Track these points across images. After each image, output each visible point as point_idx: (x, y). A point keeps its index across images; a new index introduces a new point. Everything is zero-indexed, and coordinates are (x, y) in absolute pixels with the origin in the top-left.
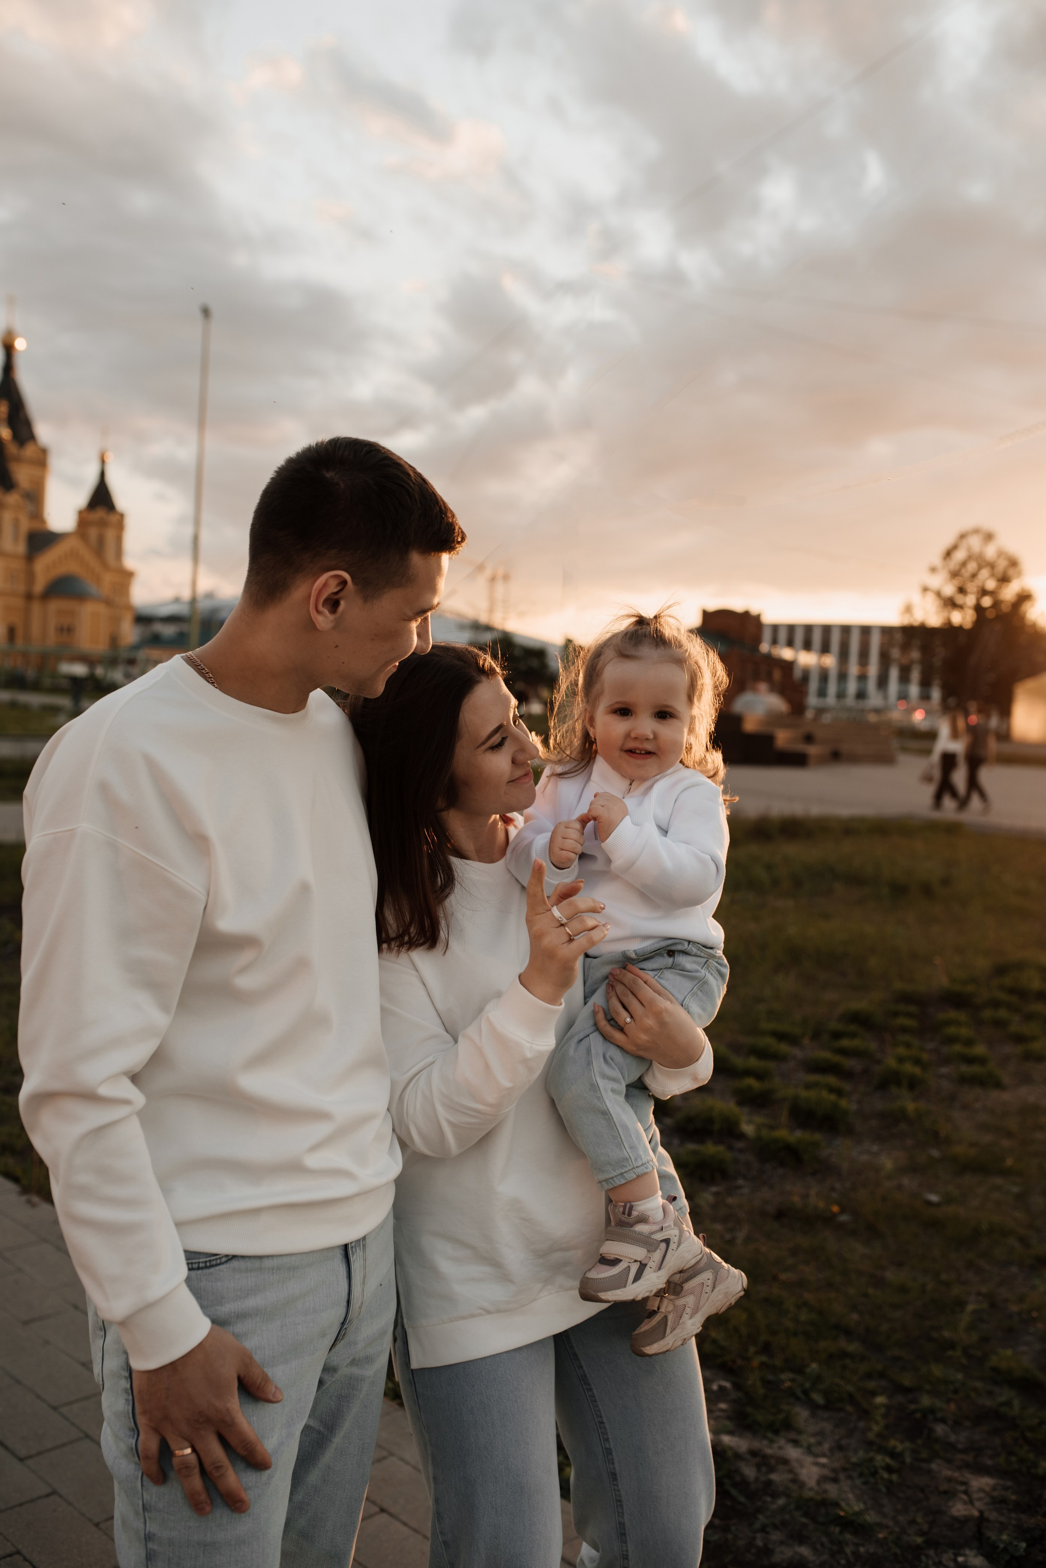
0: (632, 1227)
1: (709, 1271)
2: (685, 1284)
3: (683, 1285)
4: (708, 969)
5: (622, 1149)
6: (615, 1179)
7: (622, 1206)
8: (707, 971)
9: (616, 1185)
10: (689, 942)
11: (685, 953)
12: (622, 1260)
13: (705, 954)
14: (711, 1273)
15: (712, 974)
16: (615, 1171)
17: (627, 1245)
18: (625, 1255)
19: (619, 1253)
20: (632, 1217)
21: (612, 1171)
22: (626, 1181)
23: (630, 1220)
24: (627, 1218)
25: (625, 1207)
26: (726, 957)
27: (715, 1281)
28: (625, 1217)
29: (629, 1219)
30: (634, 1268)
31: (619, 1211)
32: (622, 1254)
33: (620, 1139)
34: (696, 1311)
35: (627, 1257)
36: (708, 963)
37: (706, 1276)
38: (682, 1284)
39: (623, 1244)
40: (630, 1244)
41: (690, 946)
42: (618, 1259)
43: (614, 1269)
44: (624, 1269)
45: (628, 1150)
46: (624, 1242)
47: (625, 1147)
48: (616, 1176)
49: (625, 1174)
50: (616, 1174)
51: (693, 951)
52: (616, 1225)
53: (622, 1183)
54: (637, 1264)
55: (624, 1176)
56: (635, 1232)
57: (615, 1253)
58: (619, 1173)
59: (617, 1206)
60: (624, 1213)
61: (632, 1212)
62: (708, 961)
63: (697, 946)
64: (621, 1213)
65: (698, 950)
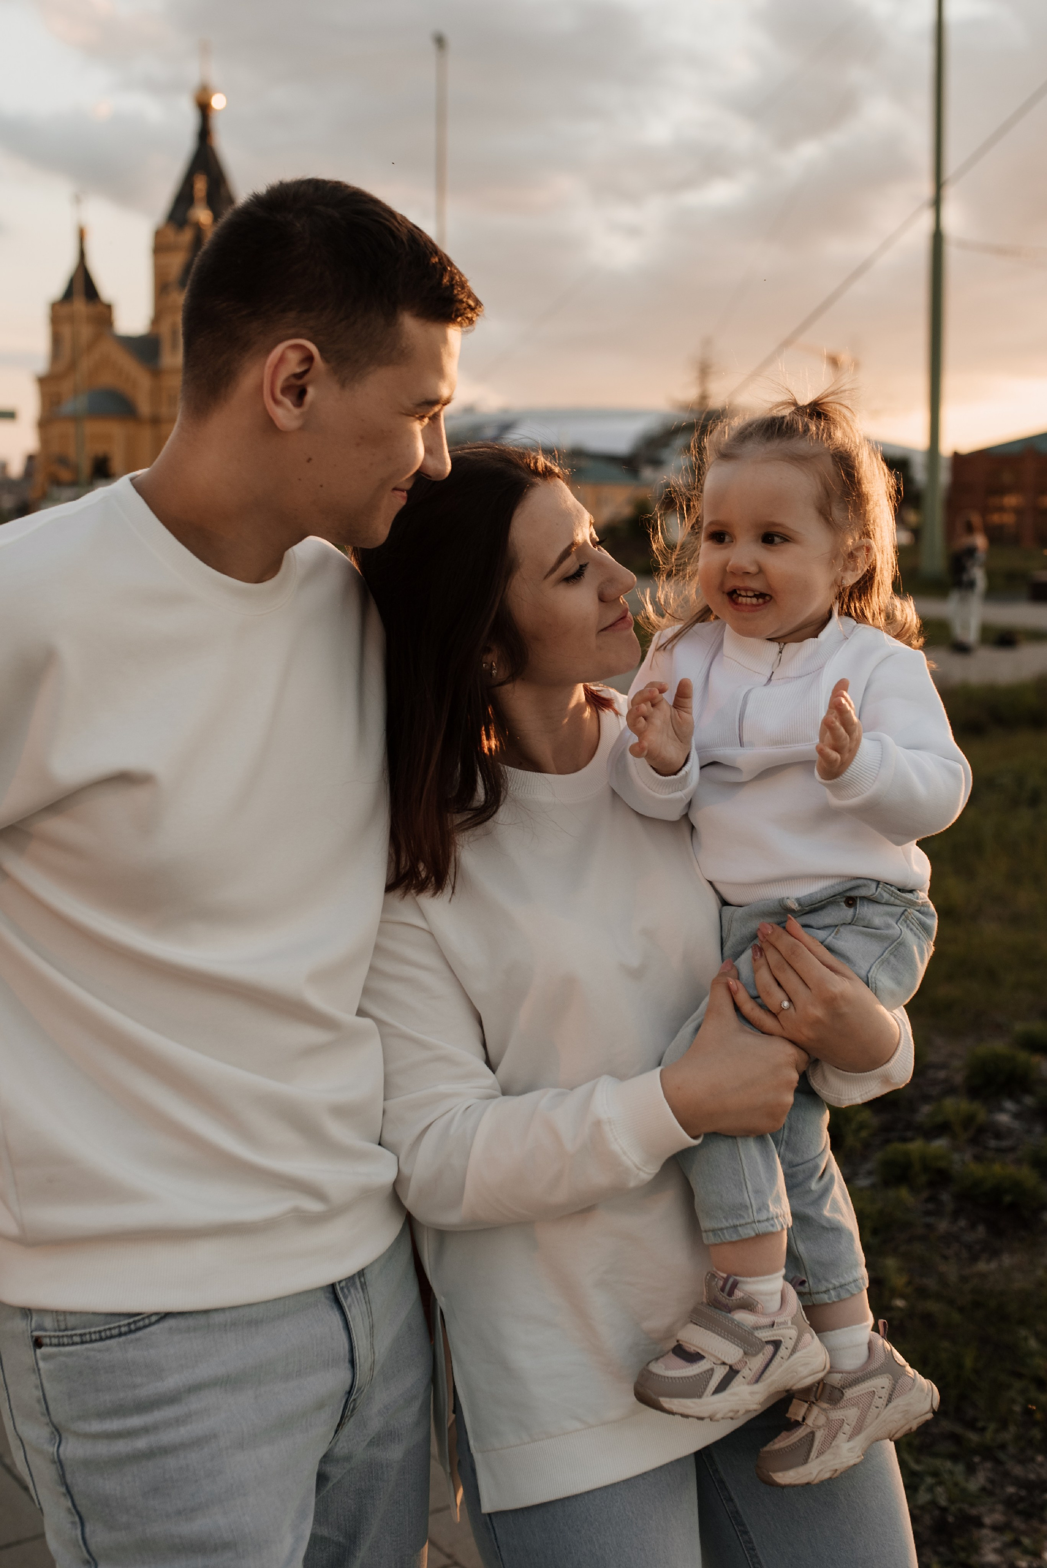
0: (731, 1313)
1: (885, 1375)
2: (847, 1390)
3: (844, 1391)
4: (906, 922)
5: (743, 1190)
6: (725, 1231)
7: (722, 1277)
8: (905, 925)
10: (878, 882)
11: (872, 901)
12: (706, 1358)
13: (901, 901)
14: (888, 1380)
15: (911, 930)
16: (727, 1221)
17: (717, 1337)
18: (710, 1351)
19: (703, 1347)
20: (733, 1298)
22: (740, 1238)
23: (731, 1301)
24: (726, 1298)
25: (725, 1280)
26: (933, 903)
27: (892, 1392)
28: (723, 1296)
29: (729, 1300)
30: (720, 1373)
31: (716, 1284)
32: (706, 1349)
33: (742, 1176)
35: (712, 1355)
36: (906, 913)
37: (882, 1382)
38: (844, 1388)
39: (712, 1334)
40: (720, 1336)
41: (880, 889)
42: (700, 1354)
44: (705, 1372)
45: (751, 1193)
46: (714, 1332)
47: (747, 1188)
48: (727, 1228)
49: (739, 1229)
50: (727, 1225)
51: (883, 896)
52: (709, 1305)
53: (735, 1242)
54: (725, 1368)
56: (733, 1320)
57: (698, 1344)
58: (732, 1224)
59: (716, 1277)
60: (723, 1290)
61: (736, 1290)
62: (906, 910)
63: (890, 889)
64: (719, 1287)
65: (891, 895)
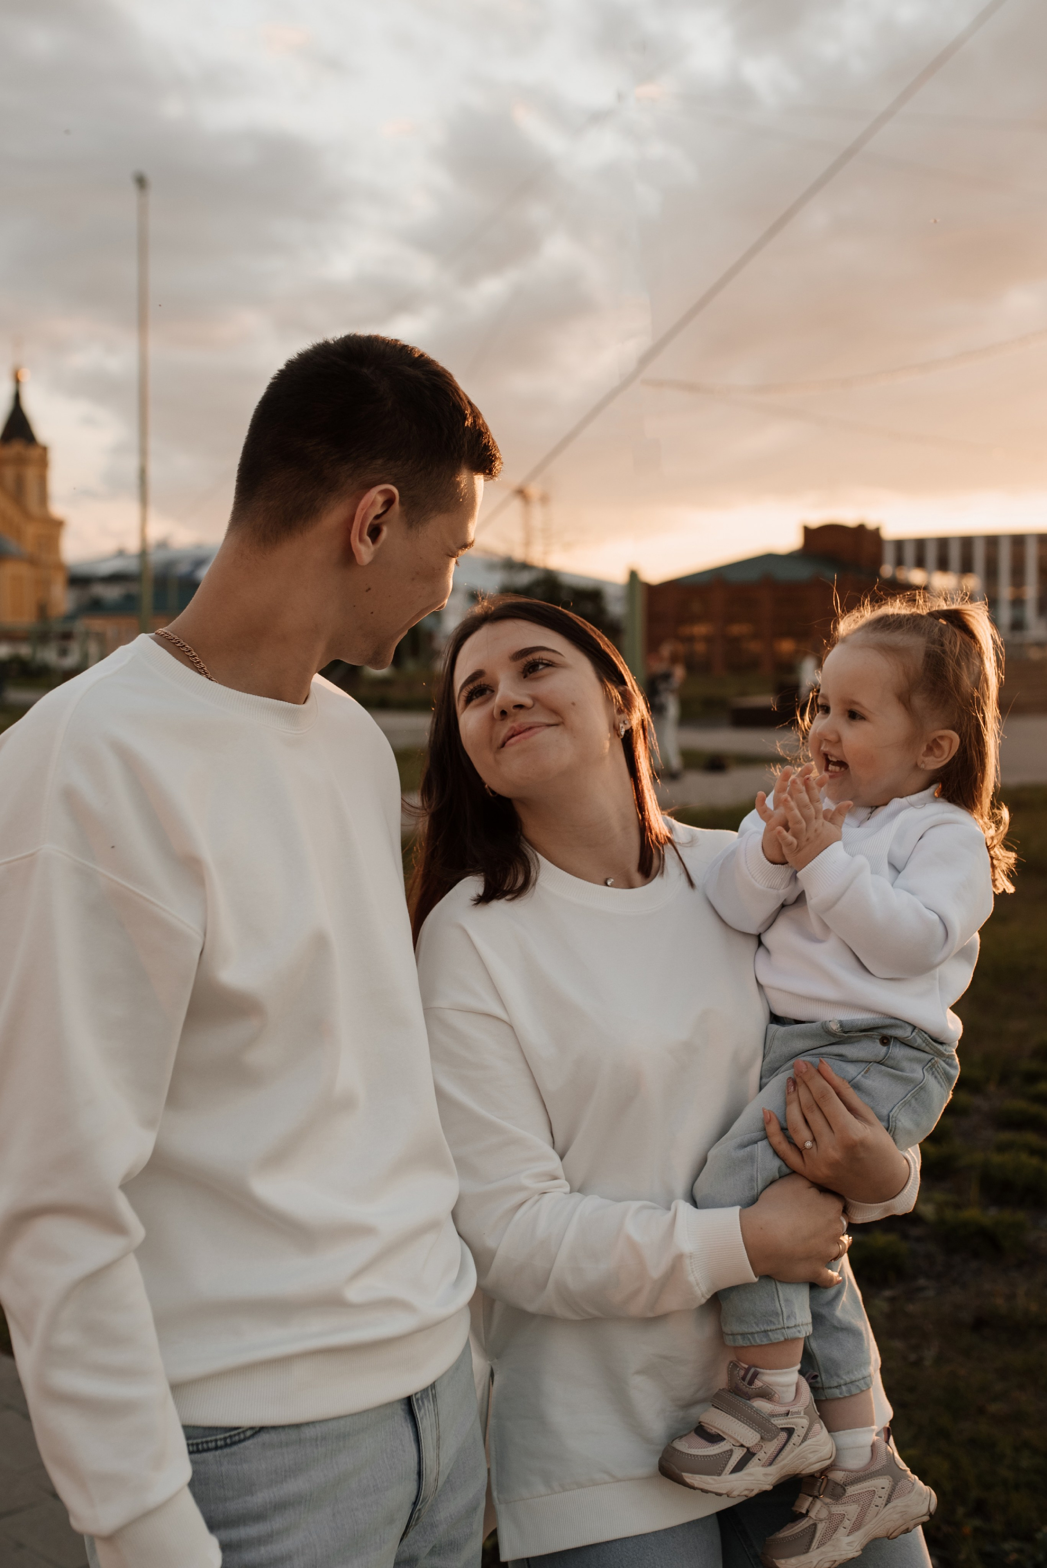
0: (749, 1400)
1: (886, 1477)
2: (849, 1487)
3: (846, 1488)
4: (931, 1069)
5: (774, 1300)
6: (756, 1335)
7: (744, 1368)
8: (930, 1072)
9: (754, 1343)
10: (911, 1030)
11: (905, 1043)
12: (724, 1439)
13: (933, 1050)
14: (888, 1481)
15: (936, 1077)
16: (758, 1326)
17: (735, 1420)
18: (730, 1433)
19: (724, 1430)
20: (753, 1387)
21: (754, 1325)
22: (770, 1342)
23: (750, 1390)
24: (746, 1387)
25: (747, 1371)
28: (744, 1385)
29: (750, 1388)
30: (739, 1455)
31: (738, 1373)
32: (727, 1431)
34: (857, 1526)
35: (732, 1437)
36: (934, 1062)
37: (881, 1484)
38: (845, 1485)
39: (732, 1418)
40: (741, 1421)
41: (914, 1034)
42: (720, 1435)
43: (712, 1448)
44: (727, 1451)
45: (782, 1302)
46: (734, 1416)
48: (758, 1332)
49: (770, 1333)
50: (758, 1329)
51: (916, 1041)
52: (729, 1391)
53: (764, 1343)
54: (744, 1451)
55: (768, 1336)
56: (752, 1407)
57: (718, 1426)
58: (763, 1329)
59: (737, 1367)
60: (744, 1379)
61: (756, 1380)
62: (934, 1059)
63: (923, 1036)
64: (740, 1376)
65: (924, 1042)
